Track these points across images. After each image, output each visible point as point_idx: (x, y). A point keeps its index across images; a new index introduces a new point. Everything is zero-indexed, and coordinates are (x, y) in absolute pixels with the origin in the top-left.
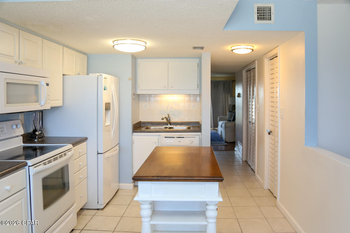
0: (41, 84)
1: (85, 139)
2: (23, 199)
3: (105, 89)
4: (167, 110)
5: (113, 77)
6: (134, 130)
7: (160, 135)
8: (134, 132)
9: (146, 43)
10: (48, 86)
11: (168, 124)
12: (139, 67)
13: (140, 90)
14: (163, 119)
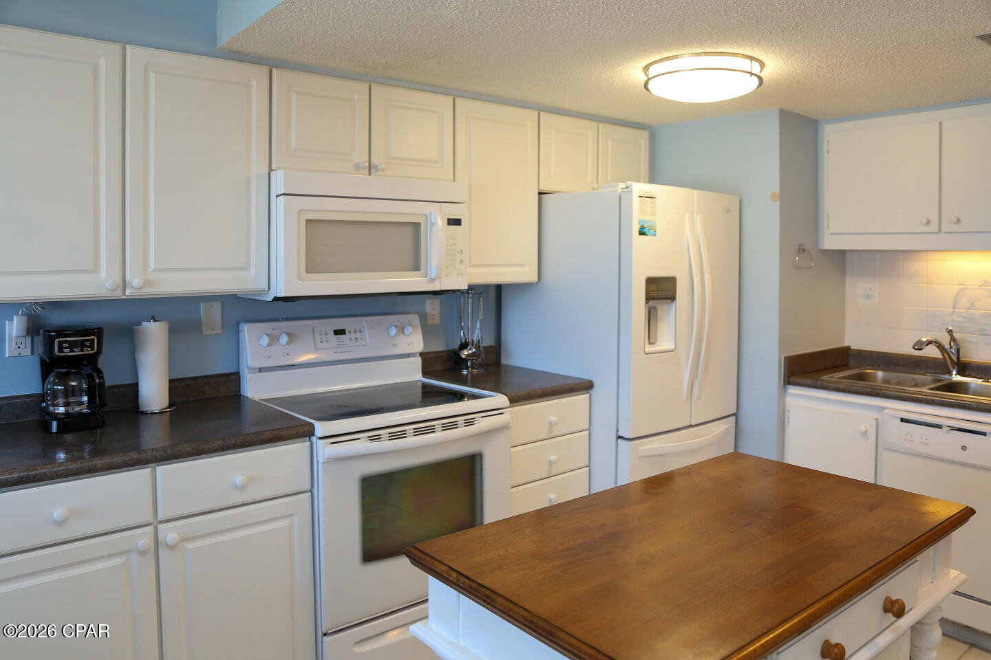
0: (431, 220)
1: (586, 386)
2: (295, 519)
3: (642, 233)
4: (953, 313)
5: (695, 192)
6: (789, 377)
7: (885, 408)
8: (789, 383)
9: (762, 65)
10: (460, 225)
11: (952, 369)
12: (828, 152)
13: (832, 234)
14: (919, 346)
